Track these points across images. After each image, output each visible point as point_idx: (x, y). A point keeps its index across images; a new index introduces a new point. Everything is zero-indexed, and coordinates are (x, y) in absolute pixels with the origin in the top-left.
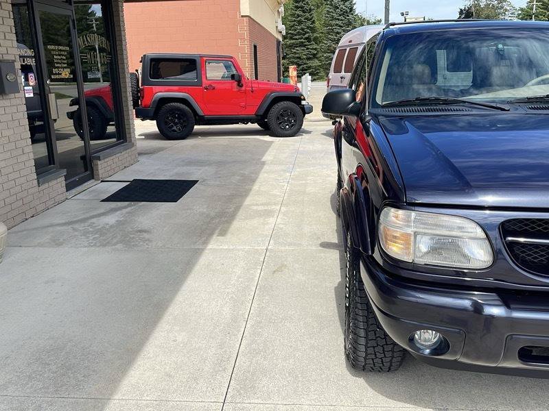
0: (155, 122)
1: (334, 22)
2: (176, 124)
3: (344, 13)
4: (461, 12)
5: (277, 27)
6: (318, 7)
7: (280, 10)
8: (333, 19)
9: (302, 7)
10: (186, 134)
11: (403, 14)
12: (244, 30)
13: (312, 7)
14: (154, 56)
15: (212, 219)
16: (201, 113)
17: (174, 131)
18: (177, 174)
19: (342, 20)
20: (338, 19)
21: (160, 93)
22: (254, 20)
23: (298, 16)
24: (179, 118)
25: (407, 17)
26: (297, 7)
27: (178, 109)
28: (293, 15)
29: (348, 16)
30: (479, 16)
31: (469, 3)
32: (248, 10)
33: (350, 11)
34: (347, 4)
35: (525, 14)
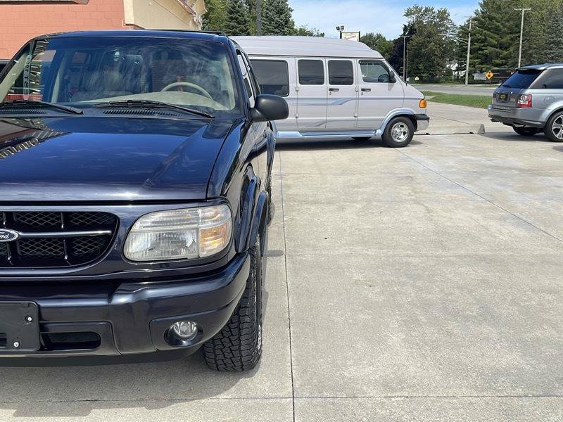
3: (278, 27)
4: (405, 28)
7: (195, 20)
9: (236, 19)
11: (338, 28)
13: (248, 19)
25: (344, 31)
26: (231, 18)
28: (227, 26)
29: (283, 29)
30: (421, 34)
31: (412, 19)
32: (133, 18)
33: (286, 24)
34: (282, 16)
35: (464, 31)
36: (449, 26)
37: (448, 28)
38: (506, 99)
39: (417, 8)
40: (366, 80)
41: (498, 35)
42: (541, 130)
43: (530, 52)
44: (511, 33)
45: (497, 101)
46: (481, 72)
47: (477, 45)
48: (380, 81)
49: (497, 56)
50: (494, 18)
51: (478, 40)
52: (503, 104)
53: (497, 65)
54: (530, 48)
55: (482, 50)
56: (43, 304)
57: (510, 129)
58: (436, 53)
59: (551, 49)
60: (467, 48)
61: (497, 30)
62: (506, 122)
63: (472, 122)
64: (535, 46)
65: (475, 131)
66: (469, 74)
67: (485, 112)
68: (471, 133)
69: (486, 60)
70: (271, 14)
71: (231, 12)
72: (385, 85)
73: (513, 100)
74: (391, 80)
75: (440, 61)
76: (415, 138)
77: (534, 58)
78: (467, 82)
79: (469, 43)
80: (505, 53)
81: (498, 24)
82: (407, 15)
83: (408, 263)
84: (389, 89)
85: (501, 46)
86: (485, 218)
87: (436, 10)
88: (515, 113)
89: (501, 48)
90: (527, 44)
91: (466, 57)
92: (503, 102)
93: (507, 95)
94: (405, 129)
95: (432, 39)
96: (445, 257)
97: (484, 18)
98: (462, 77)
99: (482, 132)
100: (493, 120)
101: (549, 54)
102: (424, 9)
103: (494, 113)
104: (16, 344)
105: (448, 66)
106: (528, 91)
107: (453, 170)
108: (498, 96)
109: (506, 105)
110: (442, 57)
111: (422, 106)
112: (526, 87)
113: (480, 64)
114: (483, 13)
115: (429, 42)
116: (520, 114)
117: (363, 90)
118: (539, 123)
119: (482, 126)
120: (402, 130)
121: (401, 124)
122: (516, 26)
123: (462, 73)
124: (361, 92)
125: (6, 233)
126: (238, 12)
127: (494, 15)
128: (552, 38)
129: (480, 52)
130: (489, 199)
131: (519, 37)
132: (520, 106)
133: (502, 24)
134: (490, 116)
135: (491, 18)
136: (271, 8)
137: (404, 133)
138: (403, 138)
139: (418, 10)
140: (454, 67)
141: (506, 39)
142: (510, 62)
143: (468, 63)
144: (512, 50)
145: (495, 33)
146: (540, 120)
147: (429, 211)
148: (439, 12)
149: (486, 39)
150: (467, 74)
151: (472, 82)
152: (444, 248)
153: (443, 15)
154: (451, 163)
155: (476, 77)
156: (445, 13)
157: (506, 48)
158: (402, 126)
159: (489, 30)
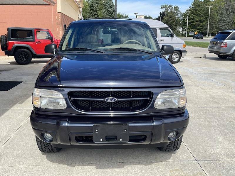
0: (14, 57)
1: (107, 16)
2: (23, 58)
3: (111, 13)
4: (161, 14)
5: (79, 17)
6: (101, 9)
7: (80, 10)
8: (107, 15)
9: (93, 9)
10: (29, 62)
11: (135, 14)
12: (59, 18)
13: (98, 10)
14: (13, 28)
15: (20, 97)
16: (34, 53)
17: (23, 61)
18: (16, 79)
19: (110, 15)
20: (109, 15)
21: (16, 44)
22: (64, 14)
23: (92, 13)
24: (25, 55)
25: (137, 15)
26: (91, 9)
27: (24, 51)
28: (89, 13)
29: (113, 14)
30: (167, 16)
31: (164, 10)
32: (61, 10)
33: (114, 12)
34: (112, 8)
35: (185, 15)
36: (179, 13)
37: (178, 14)
38: (216, 44)
39: (165, 5)
40: (162, 36)
41: (199, 17)
42: (230, 56)
43: (212, 24)
44: (204, 16)
45: (212, 45)
46: (192, 32)
47: (191, 21)
48: (167, 36)
49: (199, 26)
50: (197, 10)
51: (191, 19)
52: (215, 46)
53: (199, 29)
54: (212, 22)
55: (193, 23)
56: (129, 125)
57: (216, 56)
58: (174, 24)
59: (221, 22)
60: (187, 22)
61: (198, 15)
62: (216, 53)
63: (201, 53)
64: (214, 21)
65: (202, 57)
66: (188, 33)
67: (207, 49)
68: (200, 57)
69: (194, 27)
70: (108, 7)
71: (91, 7)
72: (170, 38)
73: (219, 44)
74: (172, 36)
75: (175, 27)
76: (181, 60)
77: (214, 26)
78: (187, 36)
79: (188, 20)
80: (202, 24)
81: (199, 12)
82: (162, 8)
83: (208, 110)
84: (171, 40)
85: (200, 21)
86: (227, 92)
87: (173, 6)
88: (220, 49)
89: (200, 22)
90: (211, 21)
91: (186, 26)
92: (214, 45)
93: (216, 42)
94: (178, 56)
95: (172, 18)
96: (221, 107)
97: (193, 10)
98: (184, 34)
99: (205, 57)
100: (210, 52)
101: (220, 25)
102: (168, 6)
103: (210, 49)
104: (121, 140)
105: (178, 29)
106: (225, 41)
107: (202, 73)
108: (212, 42)
109: (216, 46)
110: (176, 26)
111: (184, 47)
112: (225, 39)
113: (191, 28)
114: (193, 8)
115: (171, 19)
116: (222, 50)
117: (161, 40)
118: (230, 54)
119: (205, 55)
120: (176, 56)
121: (176, 54)
122: (206, 13)
123: (184, 32)
124: (160, 41)
125: (113, 99)
126: (94, 6)
127: (197, 8)
128: (221, 18)
129: (192, 24)
130: (224, 85)
131: (208, 18)
132: (222, 47)
133: (200, 12)
134: (209, 50)
135: (196, 10)
136: (107, 5)
137: (177, 58)
138: (177, 60)
139: (166, 6)
140: (181, 30)
141: (202, 18)
142: (204, 28)
143: (187, 28)
144: (205, 23)
145: (198, 16)
146: (230, 52)
147: (203, 89)
148: (175, 7)
149: (194, 18)
150: (187, 33)
151: (189, 36)
152: (218, 104)
153: (176, 8)
154: (199, 70)
155: (190, 34)
156: (177, 7)
157: (202, 22)
158: (176, 55)
159: (195, 15)
